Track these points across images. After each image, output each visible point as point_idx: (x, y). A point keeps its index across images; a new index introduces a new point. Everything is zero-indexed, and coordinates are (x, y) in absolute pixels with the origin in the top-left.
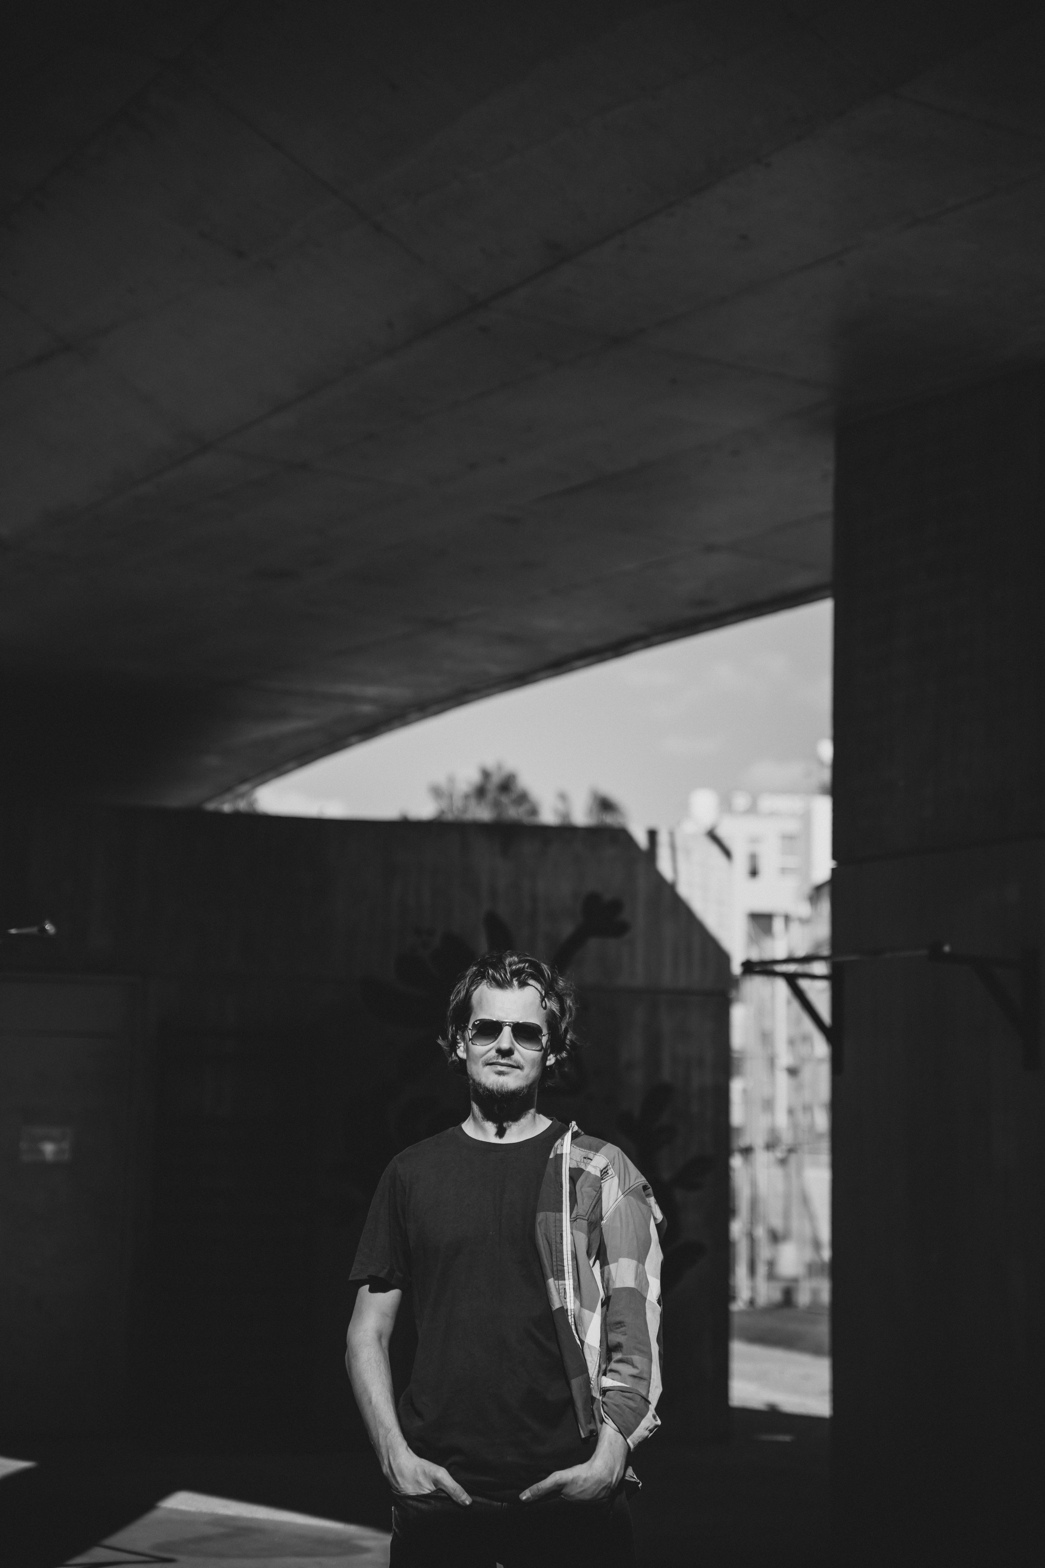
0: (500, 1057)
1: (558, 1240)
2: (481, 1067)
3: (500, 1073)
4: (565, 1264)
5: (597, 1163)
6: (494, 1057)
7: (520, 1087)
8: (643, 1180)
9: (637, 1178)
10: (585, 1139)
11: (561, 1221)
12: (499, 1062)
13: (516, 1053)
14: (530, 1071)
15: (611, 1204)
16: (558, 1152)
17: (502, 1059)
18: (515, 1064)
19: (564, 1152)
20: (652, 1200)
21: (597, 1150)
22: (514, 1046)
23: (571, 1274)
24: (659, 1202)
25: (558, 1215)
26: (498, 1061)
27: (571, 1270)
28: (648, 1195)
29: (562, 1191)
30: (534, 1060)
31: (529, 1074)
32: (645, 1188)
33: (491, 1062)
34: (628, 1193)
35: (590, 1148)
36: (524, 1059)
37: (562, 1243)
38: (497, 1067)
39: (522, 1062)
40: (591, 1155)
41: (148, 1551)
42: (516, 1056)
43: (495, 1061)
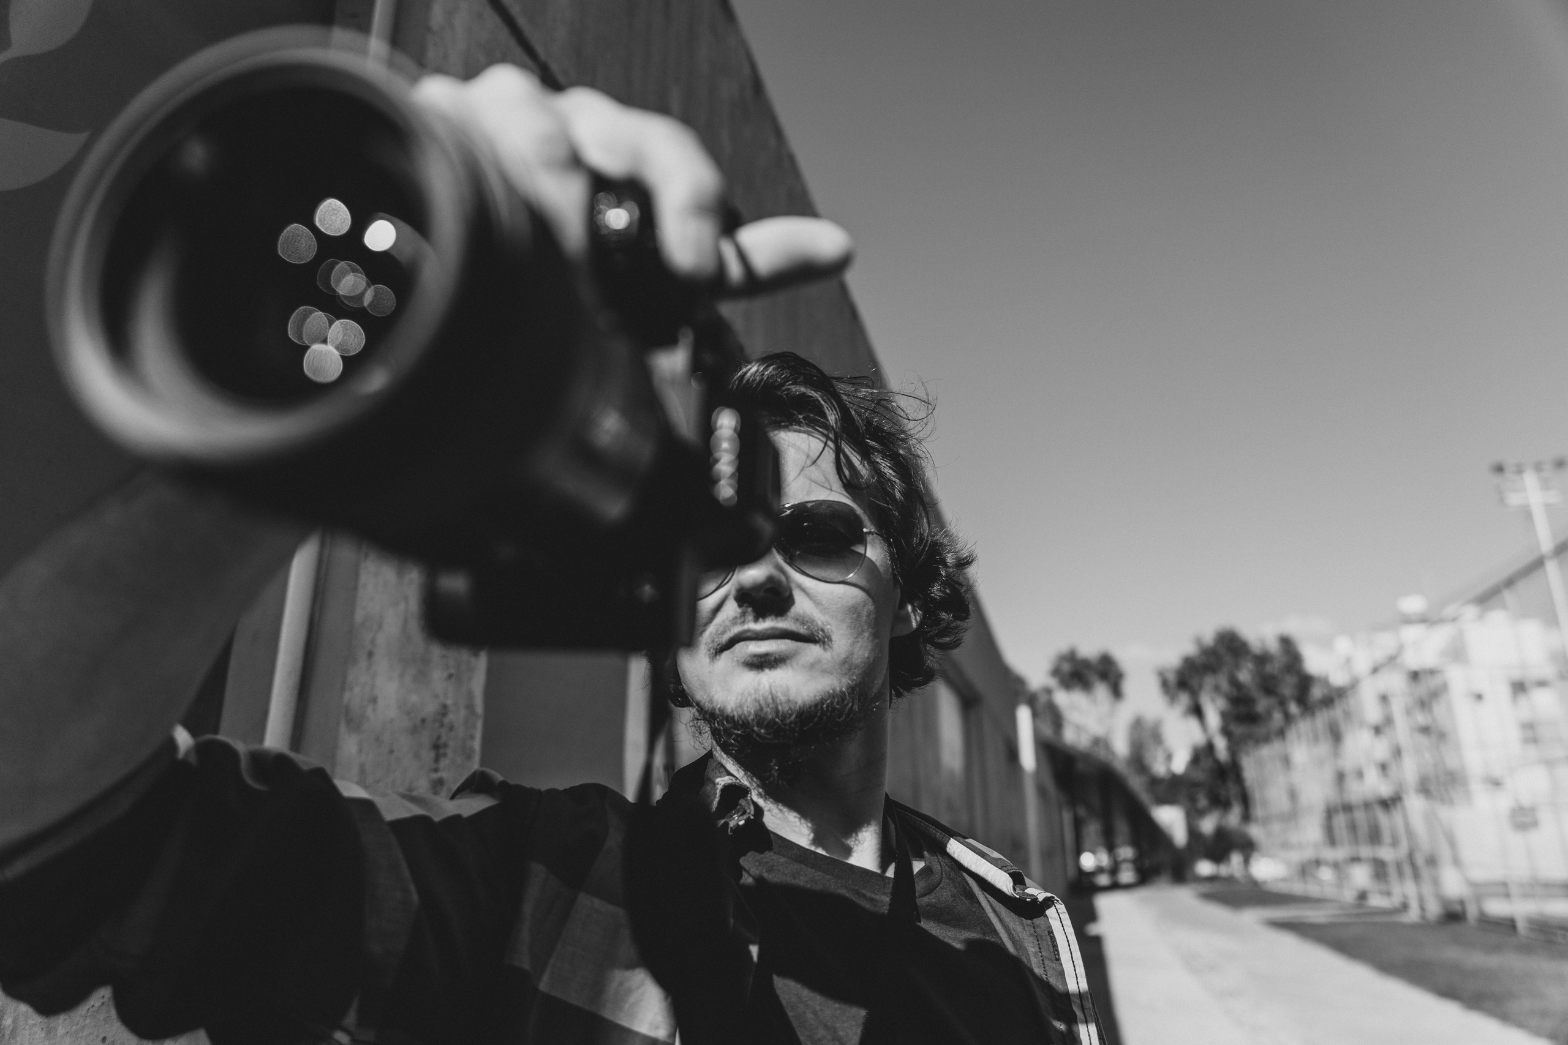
0: (750, 617)
2: (707, 660)
3: (761, 663)
6: (734, 621)
7: (833, 696)
12: (749, 631)
13: (798, 596)
14: (853, 644)
17: (756, 620)
18: (802, 630)
22: (787, 577)
26: (746, 627)
30: (854, 611)
31: (851, 654)
33: (725, 638)
36: (824, 610)
38: (747, 647)
39: (820, 618)
42: (802, 605)
43: (736, 630)
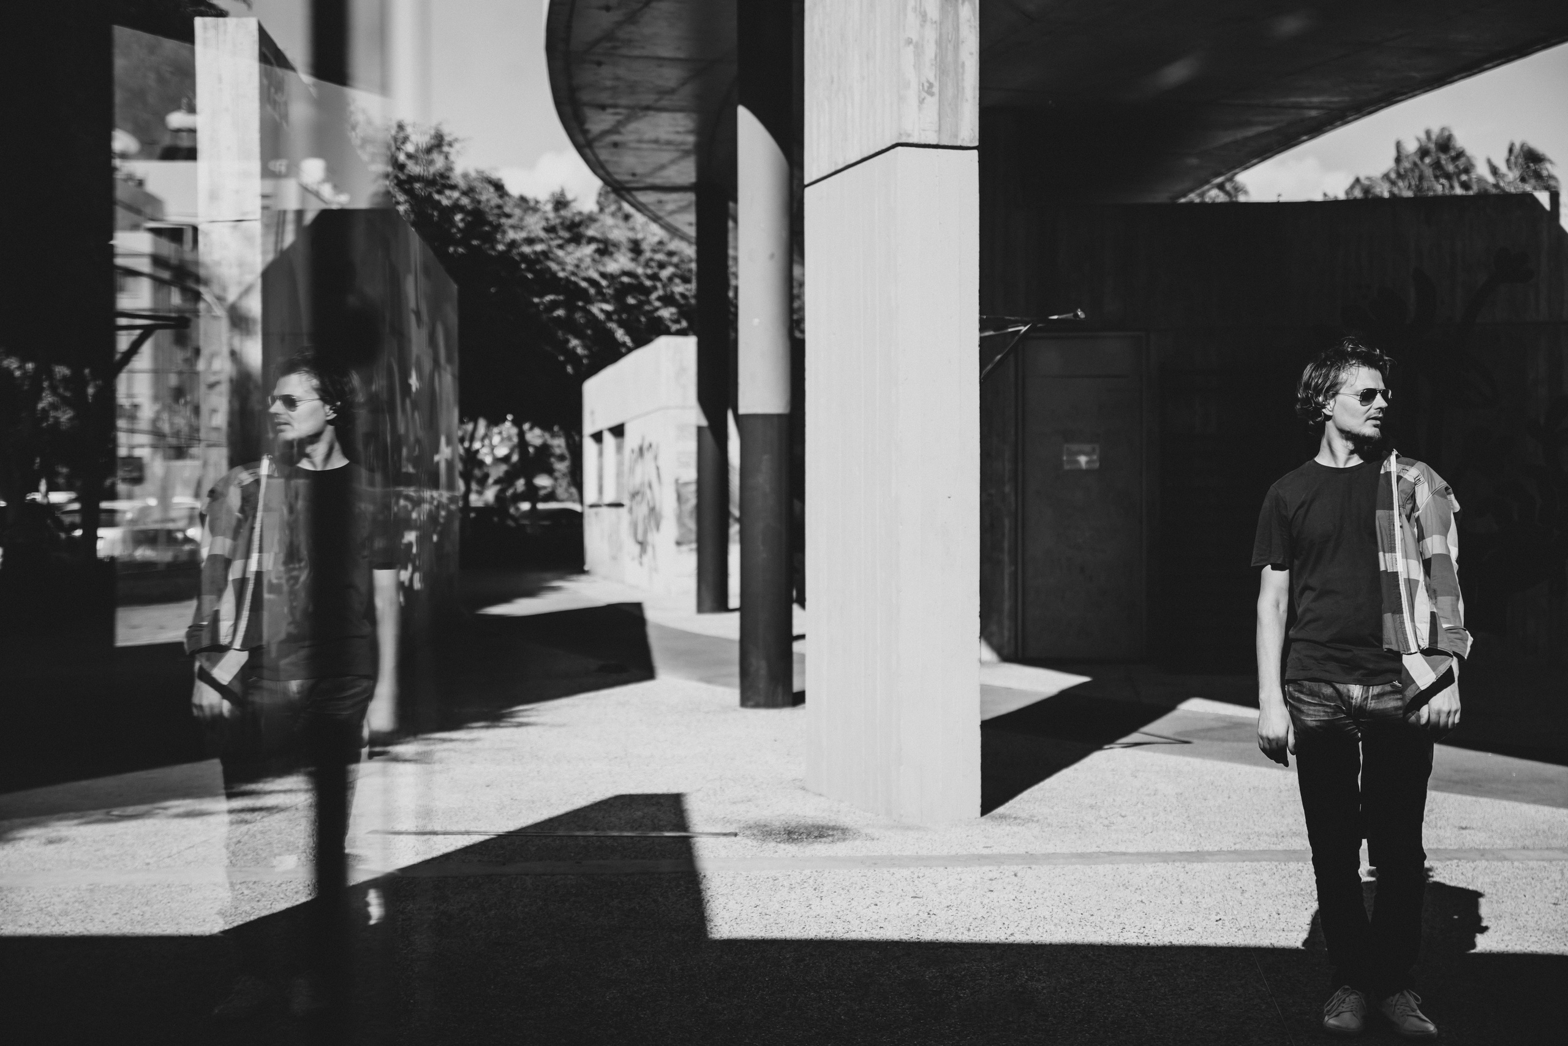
1: (1392, 528)
4: (1397, 542)
5: (1412, 473)
8: (1444, 484)
9: (1440, 483)
10: (1402, 459)
11: (1393, 515)
15: (1424, 500)
16: (1388, 470)
19: (1392, 471)
20: (1452, 496)
21: (1412, 465)
23: (1400, 549)
24: (1456, 498)
25: (1391, 512)
27: (1400, 547)
28: (1449, 494)
29: (1392, 496)
32: (1447, 489)
34: (1435, 493)
35: (1407, 464)
37: (1394, 530)
40: (1407, 467)
41: (1172, 737)
